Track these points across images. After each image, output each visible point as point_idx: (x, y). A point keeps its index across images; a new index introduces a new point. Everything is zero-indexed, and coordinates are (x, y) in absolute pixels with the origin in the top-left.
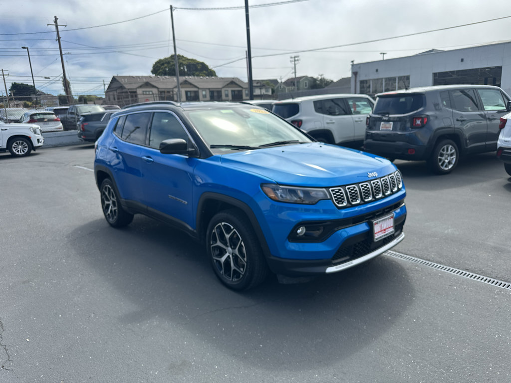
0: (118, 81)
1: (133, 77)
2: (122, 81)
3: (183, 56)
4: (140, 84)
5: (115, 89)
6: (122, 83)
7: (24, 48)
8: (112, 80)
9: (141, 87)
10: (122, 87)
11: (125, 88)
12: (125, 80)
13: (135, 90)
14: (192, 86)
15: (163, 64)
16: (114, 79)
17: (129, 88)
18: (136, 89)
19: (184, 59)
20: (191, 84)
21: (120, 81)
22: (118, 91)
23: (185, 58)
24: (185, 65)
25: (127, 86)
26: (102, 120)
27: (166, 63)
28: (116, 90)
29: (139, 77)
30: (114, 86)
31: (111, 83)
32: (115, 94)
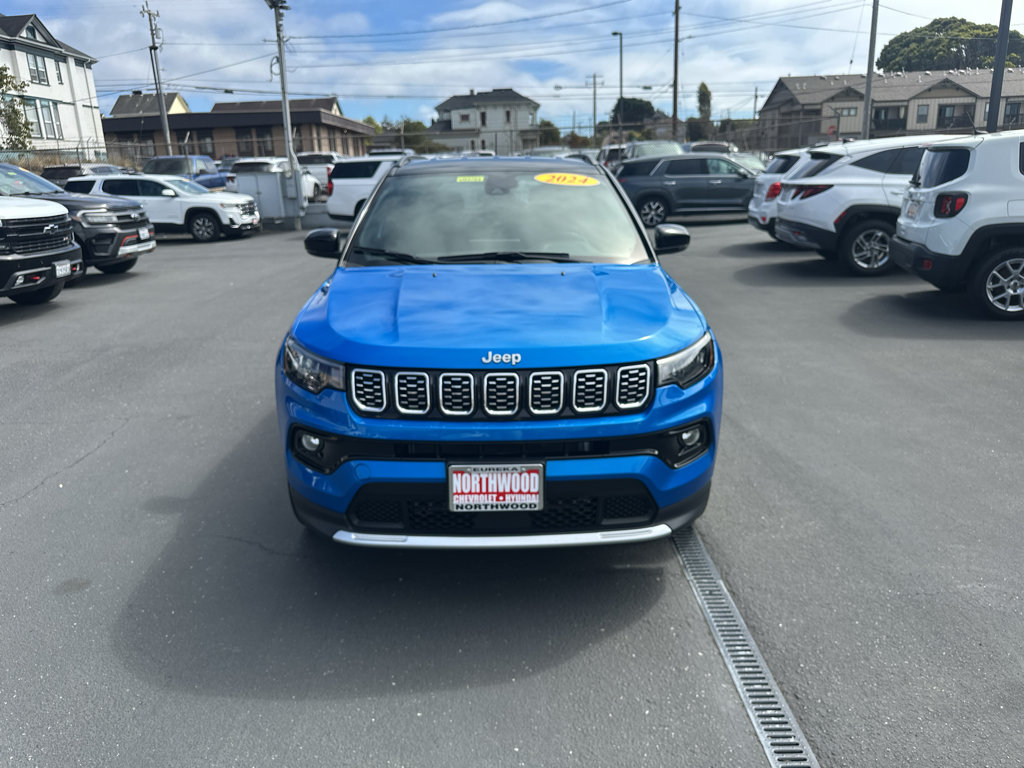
0: (787, 88)
1: (822, 78)
2: (796, 89)
3: (963, 21)
4: (833, 93)
5: (777, 106)
6: (794, 92)
7: (615, 34)
8: (776, 87)
9: (832, 99)
10: (792, 101)
11: (798, 103)
12: (801, 86)
13: (818, 107)
14: (960, 93)
15: (907, 45)
16: (781, 85)
17: (807, 101)
18: (821, 104)
19: (963, 27)
20: (958, 88)
21: (790, 88)
22: (784, 109)
23: (968, 23)
24: (962, 41)
25: (802, 99)
26: (652, 173)
27: (914, 41)
28: (779, 108)
29: (834, 78)
30: (778, 99)
31: (774, 93)
32: (777, 116)
